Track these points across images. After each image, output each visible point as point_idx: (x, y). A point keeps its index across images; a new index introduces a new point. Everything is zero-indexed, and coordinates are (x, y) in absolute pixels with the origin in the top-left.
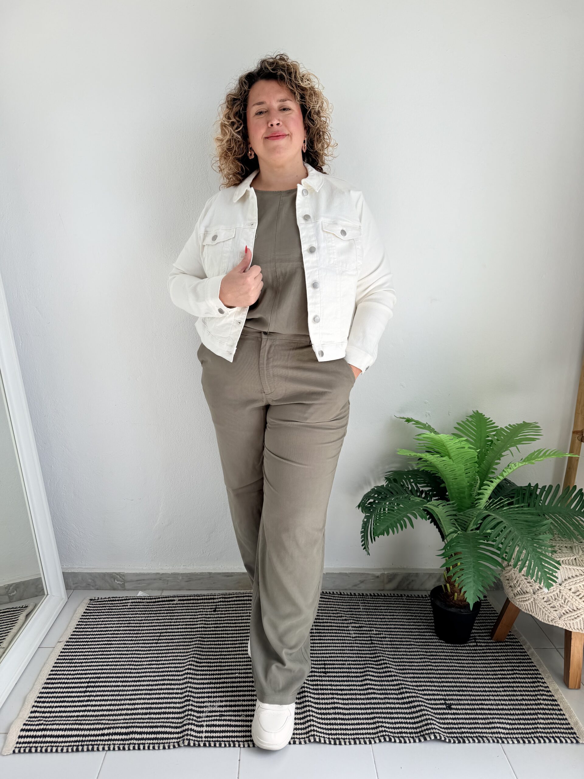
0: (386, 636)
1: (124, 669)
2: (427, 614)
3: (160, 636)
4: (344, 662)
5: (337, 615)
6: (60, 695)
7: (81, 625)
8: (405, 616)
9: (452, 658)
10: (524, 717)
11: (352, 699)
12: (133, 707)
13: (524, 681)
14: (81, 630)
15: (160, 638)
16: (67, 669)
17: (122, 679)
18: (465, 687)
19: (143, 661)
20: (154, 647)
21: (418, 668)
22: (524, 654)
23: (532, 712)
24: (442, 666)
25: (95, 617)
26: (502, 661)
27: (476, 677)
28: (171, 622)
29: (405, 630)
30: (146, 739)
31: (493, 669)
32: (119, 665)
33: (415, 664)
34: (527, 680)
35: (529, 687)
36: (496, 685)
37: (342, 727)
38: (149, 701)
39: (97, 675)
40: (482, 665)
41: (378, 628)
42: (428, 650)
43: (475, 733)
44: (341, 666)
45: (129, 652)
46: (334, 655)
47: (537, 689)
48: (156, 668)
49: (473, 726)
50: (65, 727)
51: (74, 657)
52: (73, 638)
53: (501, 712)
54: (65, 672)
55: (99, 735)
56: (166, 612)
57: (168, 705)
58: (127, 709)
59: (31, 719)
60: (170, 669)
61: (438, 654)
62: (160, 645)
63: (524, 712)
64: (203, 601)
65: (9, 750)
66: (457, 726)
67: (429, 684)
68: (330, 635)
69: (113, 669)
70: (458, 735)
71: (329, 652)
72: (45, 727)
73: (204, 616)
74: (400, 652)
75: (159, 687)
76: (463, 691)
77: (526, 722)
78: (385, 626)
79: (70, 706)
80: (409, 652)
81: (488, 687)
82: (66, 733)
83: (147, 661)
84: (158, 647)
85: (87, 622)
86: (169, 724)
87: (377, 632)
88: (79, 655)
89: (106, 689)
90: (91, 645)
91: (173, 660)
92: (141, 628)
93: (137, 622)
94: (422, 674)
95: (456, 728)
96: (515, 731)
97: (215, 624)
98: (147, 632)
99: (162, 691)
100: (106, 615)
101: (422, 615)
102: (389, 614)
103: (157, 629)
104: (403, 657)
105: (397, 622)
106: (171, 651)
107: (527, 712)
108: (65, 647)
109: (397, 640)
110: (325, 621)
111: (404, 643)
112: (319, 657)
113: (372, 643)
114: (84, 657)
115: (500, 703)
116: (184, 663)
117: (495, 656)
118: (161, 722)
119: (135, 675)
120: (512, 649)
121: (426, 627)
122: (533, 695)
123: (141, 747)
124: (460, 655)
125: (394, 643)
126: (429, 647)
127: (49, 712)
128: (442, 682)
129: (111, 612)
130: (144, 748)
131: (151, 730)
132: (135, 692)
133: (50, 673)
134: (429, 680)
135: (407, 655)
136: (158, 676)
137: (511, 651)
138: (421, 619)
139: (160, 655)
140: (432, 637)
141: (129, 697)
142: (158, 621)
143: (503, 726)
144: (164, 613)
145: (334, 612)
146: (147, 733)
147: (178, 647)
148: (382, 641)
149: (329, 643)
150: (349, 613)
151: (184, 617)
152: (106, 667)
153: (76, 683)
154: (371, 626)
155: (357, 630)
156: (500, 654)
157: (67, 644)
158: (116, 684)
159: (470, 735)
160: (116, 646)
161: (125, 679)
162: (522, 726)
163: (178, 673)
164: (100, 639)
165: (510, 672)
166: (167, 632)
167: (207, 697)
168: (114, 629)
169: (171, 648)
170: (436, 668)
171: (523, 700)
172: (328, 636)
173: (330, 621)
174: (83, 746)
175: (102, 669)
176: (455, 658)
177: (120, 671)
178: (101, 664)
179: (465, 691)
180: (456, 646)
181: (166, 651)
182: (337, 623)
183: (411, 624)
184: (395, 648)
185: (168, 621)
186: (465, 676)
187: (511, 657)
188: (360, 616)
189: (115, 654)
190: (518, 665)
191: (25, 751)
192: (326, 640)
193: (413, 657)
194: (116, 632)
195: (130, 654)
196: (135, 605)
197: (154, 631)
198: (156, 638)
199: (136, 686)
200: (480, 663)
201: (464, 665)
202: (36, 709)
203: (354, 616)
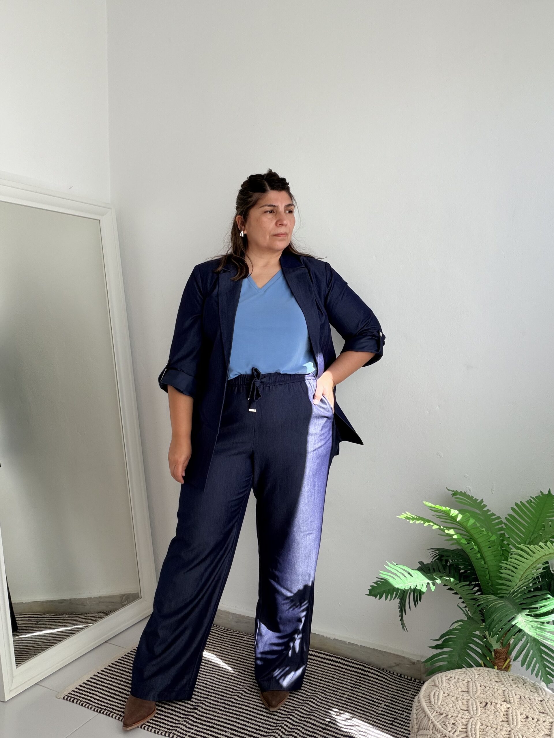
65: (62, 695)
110: (362, 692)
113: (391, 724)
191: (70, 699)
203: (396, 697)
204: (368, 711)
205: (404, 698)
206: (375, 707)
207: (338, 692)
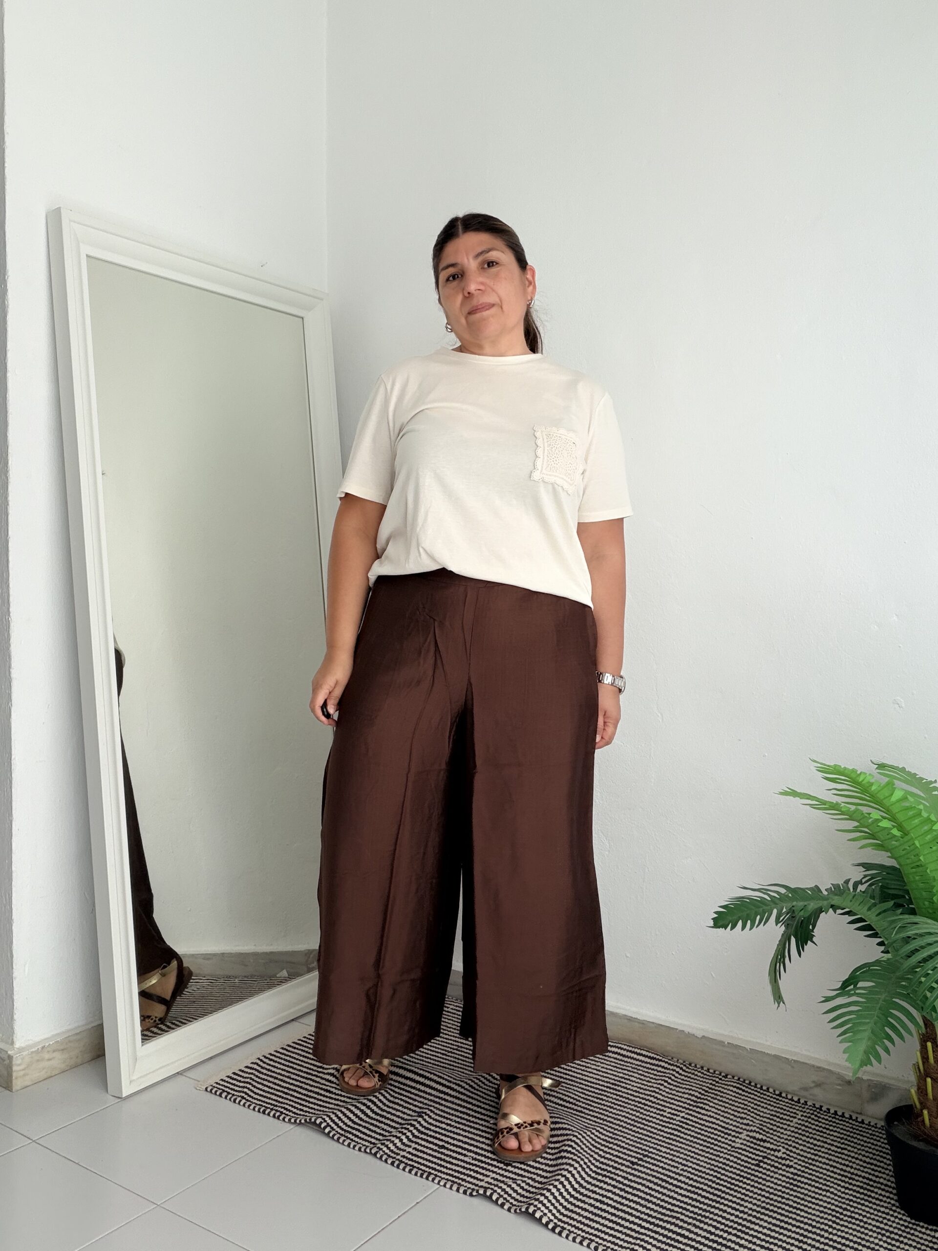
0: (794, 1165)
65: (203, 1085)
109: (809, 1177)
113: (757, 1165)
125: (799, 1178)
148: (780, 1168)
154: (783, 1146)
155: (751, 1142)
173: (720, 1112)
184: (791, 1184)
191: (215, 1094)
203: (768, 1125)
204: (716, 1142)
205: (782, 1128)
206: (730, 1138)
207: (665, 1111)
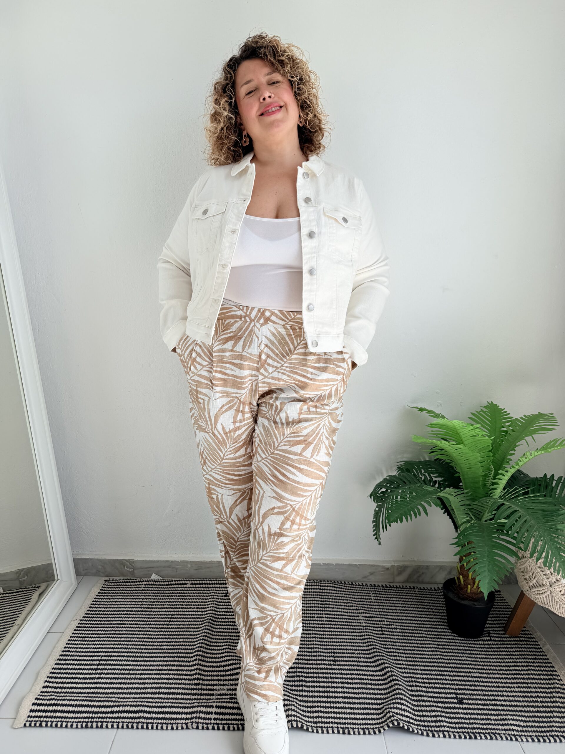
0: (397, 627)
1: (136, 649)
2: (440, 606)
3: (171, 618)
4: (354, 652)
5: (347, 605)
6: (72, 671)
7: (95, 604)
8: (417, 608)
9: (465, 652)
10: (539, 715)
11: (362, 688)
12: (143, 686)
13: (539, 677)
14: (95, 609)
15: (172, 620)
16: (80, 646)
17: (133, 659)
18: (478, 681)
19: (154, 642)
20: (165, 628)
21: (429, 660)
22: (539, 650)
23: (547, 709)
24: (454, 659)
25: (109, 597)
26: (516, 657)
27: (489, 672)
28: (182, 605)
29: (417, 622)
30: (154, 719)
31: (507, 664)
32: (131, 645)
33: (427, 657)
34: (542, 677)
35: (544, 684)
36: (510, 681)
37: (351, 716)
38: (158, 681)
39: (108, 654)
40: (496, 660)
41: (389, 619)
42: (440, 643)
43: (487, 729)
44: (350, 655)
45: (141, 633)
46: (344, 644)
47: (552, 686)
48: (167, 649)
49: (486, 722)
50: (75, 703)
51: (87, 636)
52: (86, 617)
53: (515, 709)
54: (78, 650)
55: (108, 713)
56: (178, 595)
57: (177, 686)
58: (137, 688)
59: (43, 694)
60: (180, 651)
61: (450, 647)
62: (171, 627)
63: (539, 709)
64: (215, 586)
65: (20, 723)
66: (468, 721)
67: (440, 677)
68: (341, 623)
69: (125, 648)
70: (469, 731)
71: (339, 640)
72: (56, 702)
73: (215, 600)
74: (411, 643)
75: (169, 668)
76: (475, 686)
77: (541, 720)
78: (396, 618)
79: (81, 683)
80: (421, 644)
81: (502, 683)
82: (76, 709)
83: (158, 642)
84: (169, 628)
85: (101, 602)
86: (177, 705)
87: (388, 623)
88: (92, 634)
89: (117, 667)
90: (104, 624)
91: (183, 642)
92: (153, 610)
93: (150, 603)
94: (433, 666)
95: (467, 724)
96: (530, 729)
97: (226, 608)
98: (158, 613)
99: (172, 672)
100: (119, 596)
101: (434, 608)
102: (401, 605)
103: (169, 612)
104: (414, 648)
105: (408, 613)
106: (182, 633)
107: (542, 709)
108: (79, 625)
109: (409, 631)
110: (335, 610)
111: (415, 635)
112: (329, 645)
113: (383, 634)
114: (96, 636)
115: (513, 699)
116: (194, 645)
117: (509, 651)
118: (170, 702)
119: (146, 655)
120: (527, 644)
121: (438, 620)
122: (549, 693)
123: (150, 726)
124: (472, 649)
125: (406, 634)
126: (441, 640)
127: (61, 688)
128: (454, 676)
129: (124, 593)
130: (152, 728)
131: (160, 710)
132: (145, 672)
133: (63, 649)
134: (441, 673)
135: (418, 647)
136: (168, 657)
137: (526, 646)
138: (433, 612)
139: (171, 637)
140: (445, 630)
141: (139, 676)
142: (170, 604)
143: (517, 723)
144: (176, 596)
145: (345, 601)
146: (156, 713)
147: (189, 630)
148: (393, 632)
149: (339, 632)
150: (360, 603)
151: (196, 600)
152: (118, 646)
153: (87, 660)
154: (382, 616)
155: (368, 620)
156: (514, 650)
157: (81, 622)
158: (127, 663)
159: (482, 731)
160: (128, 626)
161: (136, 659)
162: (536, 724)
163: (188, 655)
164: (113, 619)
165: (525, 668)
166: (178, 615)
167: (216, 680)
168: (126, 609)
169: (181, 630)
170: (448, 661)
171: (538, 696)
172: (338, 625)
173: (340, 610)
174: (91, 722)
175: (114, 648)
176: (467, 652)
177: (131, 650)
178: (113, 643)
179: (478, 686)
180: (469, 640)
181: (176, 633)
182: (347, 612)
183: (423, 616)
184: (405, 639)
185: (180, 603)
186: (477, 671)
187: (525, 653)
188: (371, 607)
189: (127, 634)
190: (532, 661)
191: (35, 725)
192: (337, 628)
193: (424, 649)
194: (129, 613)
195: (142, 634)
196: (149, 588)
197: (166, 613)
198: (167, 620)
199: (146, 666)
200: (493, 658)
201: (477, 660)
202: (48, 684)
